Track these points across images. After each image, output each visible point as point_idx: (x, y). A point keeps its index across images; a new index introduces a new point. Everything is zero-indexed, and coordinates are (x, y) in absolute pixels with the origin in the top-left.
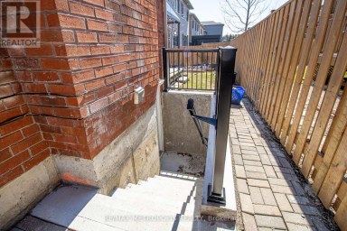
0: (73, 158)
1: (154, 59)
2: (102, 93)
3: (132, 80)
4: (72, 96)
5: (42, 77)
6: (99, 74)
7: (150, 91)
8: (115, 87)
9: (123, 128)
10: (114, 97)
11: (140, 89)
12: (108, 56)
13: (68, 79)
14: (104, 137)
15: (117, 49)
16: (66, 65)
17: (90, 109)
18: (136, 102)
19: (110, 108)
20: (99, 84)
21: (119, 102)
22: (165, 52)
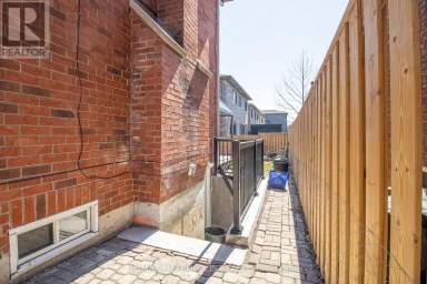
0: (147, 204)
1: (206, 146)
2: (172, 163)
3: (188, 158)
4: (158, 162)
5: (144, 152)
6: (172, 153)
7: (201, 168)
8: (178, 161)
9: (179, 192)
10: (177, 167)
11: (193, 165)
12: (178, 143)
13: (159, 153)
14: (168, 191)
15: (182, 139)
16: (159, 146)
17: (166, 171)
18: (190, 174)
19: (174, 173)
20: (171, 158)
21: (179, 171)
22: (216, 141)
